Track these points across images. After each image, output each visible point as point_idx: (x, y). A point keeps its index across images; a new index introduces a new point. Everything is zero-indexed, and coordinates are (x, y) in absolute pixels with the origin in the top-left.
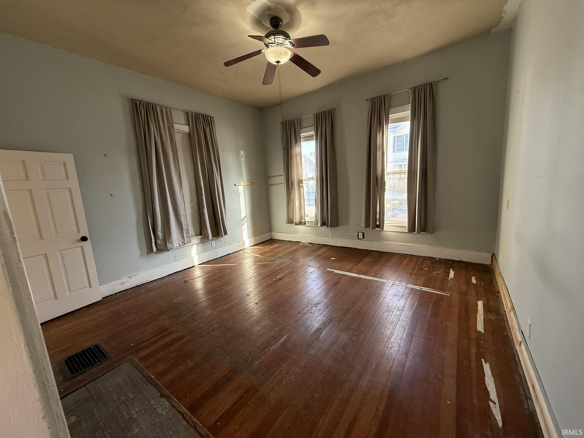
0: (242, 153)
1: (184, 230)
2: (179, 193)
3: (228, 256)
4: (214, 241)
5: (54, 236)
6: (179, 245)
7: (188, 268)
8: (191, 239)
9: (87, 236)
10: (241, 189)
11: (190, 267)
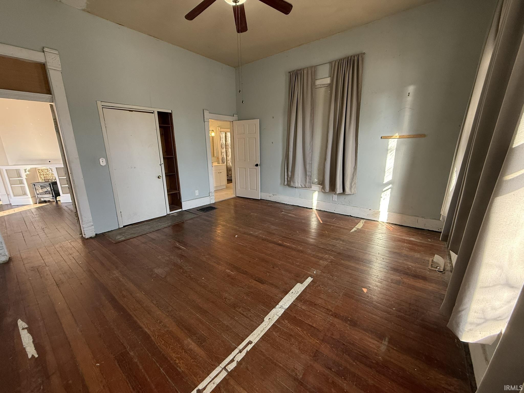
0: (411, 89)
1: (307, 175)
2: (308, 144)
3: (348, 217)
4: (336, 196)
5: (248, 161)
6: (302, 186)
7: (307, 208)
8: (312, 185)
9: (259, 163)
10: (393, 143)
11: (309, 207)
